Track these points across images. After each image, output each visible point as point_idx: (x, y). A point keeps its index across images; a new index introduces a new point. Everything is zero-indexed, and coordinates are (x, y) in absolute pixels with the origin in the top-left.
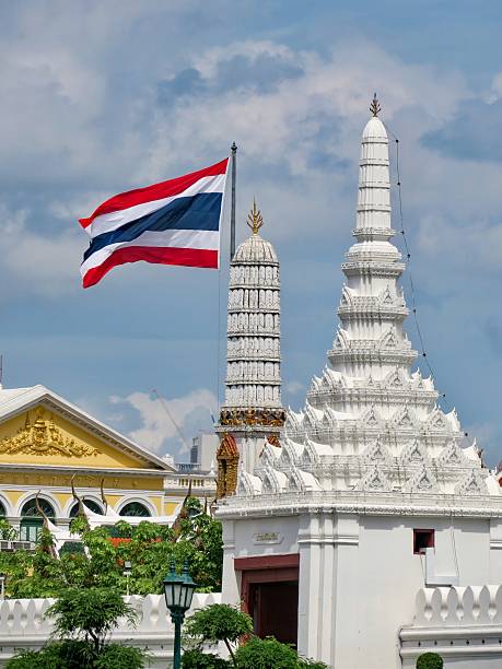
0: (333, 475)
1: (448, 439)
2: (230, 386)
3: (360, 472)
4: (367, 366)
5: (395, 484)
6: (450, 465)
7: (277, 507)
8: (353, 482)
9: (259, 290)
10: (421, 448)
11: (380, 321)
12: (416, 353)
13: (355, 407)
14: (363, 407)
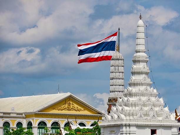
0: (129, 115)
1: (160, 105)
2: (111, 92)
3: (136, 114)
4: (139, 86)
5: (146, 117)
6: (160, 112)
7: (115, 124)
8: (135, 117)
9: (118, 66)
10: (153, 108)
11: (142, 74)
12: (152, 82)
13: (135, 97)
14: (137, 97)
